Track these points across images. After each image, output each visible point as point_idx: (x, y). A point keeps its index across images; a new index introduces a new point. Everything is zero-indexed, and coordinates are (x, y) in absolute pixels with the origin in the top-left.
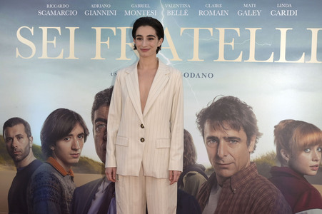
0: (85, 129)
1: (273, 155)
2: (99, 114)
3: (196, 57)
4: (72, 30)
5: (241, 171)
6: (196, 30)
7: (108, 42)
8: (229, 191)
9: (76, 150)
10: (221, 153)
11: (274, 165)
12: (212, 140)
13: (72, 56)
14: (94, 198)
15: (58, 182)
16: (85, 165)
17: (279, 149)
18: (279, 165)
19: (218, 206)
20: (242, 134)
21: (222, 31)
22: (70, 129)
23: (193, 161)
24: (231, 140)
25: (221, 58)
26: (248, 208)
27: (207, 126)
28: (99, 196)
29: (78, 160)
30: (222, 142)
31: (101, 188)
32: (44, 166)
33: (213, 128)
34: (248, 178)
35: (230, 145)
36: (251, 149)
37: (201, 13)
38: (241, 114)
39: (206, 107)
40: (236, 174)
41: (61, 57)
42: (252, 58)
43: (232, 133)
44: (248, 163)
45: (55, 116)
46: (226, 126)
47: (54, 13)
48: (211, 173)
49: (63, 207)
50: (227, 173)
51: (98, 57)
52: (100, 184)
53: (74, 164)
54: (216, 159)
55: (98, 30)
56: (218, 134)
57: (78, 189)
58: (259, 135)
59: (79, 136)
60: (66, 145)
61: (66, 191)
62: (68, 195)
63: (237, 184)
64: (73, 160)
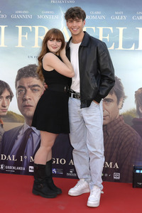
0: (11, 93)
1: (134, 110)
2: (20, 83)
4: (3, 27)
5: (113, 121)
7: (26, 36)
9: (5, 107)
11: (135, 117)
13: (3, 45)
14: (17, 139)
16: (11, 117)
17: (138, 107)
18: (138, 117)
20: (114, 97)
21: (101, 29)
22: (1, 93)
24: (107, 100)
26: (118, 145)
28: (20, 137)
29: (6, 113)
31: (21, 132)
34: (118, 125)
35: (106, 104)
36: (120, 106)
40: (110, 123)
42: (120, 47)
44: (118, 116)
50: (105, 122)
51: (20, 45)
52: (20, 129)
53: (4, 116)
55: (20, 28)
57: (6, 133)
58: (125, 97)
59: (7, 97)
63: (110, 130)
64: (3, 114)
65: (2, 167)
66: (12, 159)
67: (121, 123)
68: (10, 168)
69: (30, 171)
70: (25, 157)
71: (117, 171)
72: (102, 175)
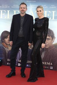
5: (50, 47)
8: (47, 52)
9: (9, 41)
13: (8, 18)
15: (4, 49)
19: (45, 56)
20: (51, 38)
21: (46, 12)
26: (52, 56)
32: (1, 45)
34: (52, 49)
35: (48, 40)
36: (53, 41)
38: (50, 33)
40: (49, 48)
41: (5, 18)
42: (53, 19)
43: (48, 37)
44: (52, 45)
47: (4, 7)
49: (6, 55)
50: (47, 47)
55: (15, 11)
58: (55, 38)
60: (6, 40)
61: (6, 51)
62: (7, 52)
63: (49, 50)
65: (8, 64)
67: (53, 48)
69: (18, 65)
71: (52, 66)
72: (46, 67)
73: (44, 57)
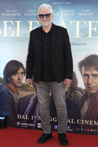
3: (78, 36)
6: (78, 23)
8: (94, 100)
9: (20, 80)
10: (90, 82)
12: (86, 75)
13: (18, 35)
15: (11, 95)
16: (24, 87)
19: (89, 108)
21: (90, 23)
22: (17, 70)
23: (77, 86)
24: (95, 75)
25: (90, 36)
27: (83, 69)
28: (31, 102)
29: (21, 85)
30: (91, 76)
31: (32, 98)
32: (5, 88)
33: (86, 70)
35: (94, 78)
37: (80, 14)
39: (82, 59)
41: (13, 35)
43: (95, 72)
45: (10, 63)
46: (92, 69)
48: (85, 91)
49: (14, 107)
50: (93, 91)
52: (31, 97)
53: (19, 87)
54: (88, 85)
55: (31, 22)
56: (88, 73)
57: (21, 99)
59: (22, 73)
60: (15, 78)
61: (15, 100)
62: (16, 101)
64: (19, 85)
65: (18, 124)
66: (25, 118)
68: (24, 124)
69: (38, 127)
70: (35, 117)
72: (92, 130)
73: (88, 110)
